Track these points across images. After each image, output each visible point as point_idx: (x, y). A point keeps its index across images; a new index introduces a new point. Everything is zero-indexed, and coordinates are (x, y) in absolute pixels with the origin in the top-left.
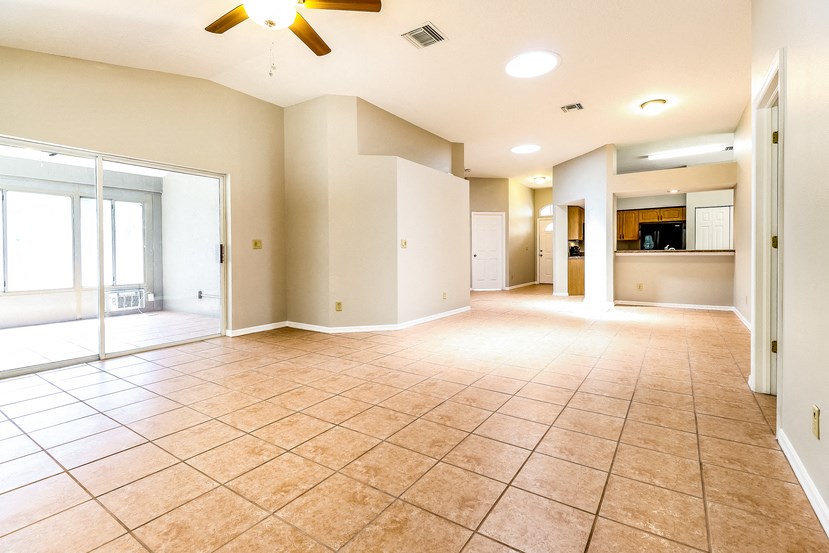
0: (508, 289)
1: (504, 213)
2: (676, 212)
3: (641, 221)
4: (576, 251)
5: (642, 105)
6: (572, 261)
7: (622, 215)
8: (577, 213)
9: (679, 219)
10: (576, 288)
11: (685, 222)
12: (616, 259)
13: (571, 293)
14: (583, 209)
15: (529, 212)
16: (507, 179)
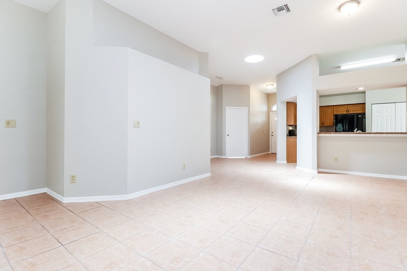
0: (249, 157)
1: (247, 108)
2: (358, 107)
3: (335, 113)
4: (292, 133)
5: (339, 8)
6: (289, 139)
7: (323, 109)
8: (292, 107)
9: (360, 112)
10: (292, 158)
11: (365, 113)
12: (318, 138)
13: (288, 162)
14: (296, 104)
15: (265, 108)
16: (249, 86)
